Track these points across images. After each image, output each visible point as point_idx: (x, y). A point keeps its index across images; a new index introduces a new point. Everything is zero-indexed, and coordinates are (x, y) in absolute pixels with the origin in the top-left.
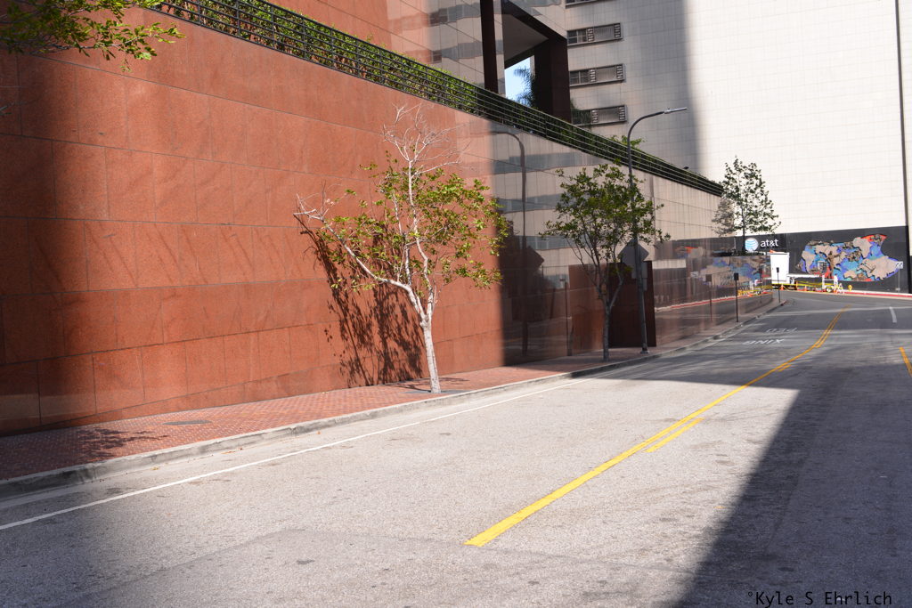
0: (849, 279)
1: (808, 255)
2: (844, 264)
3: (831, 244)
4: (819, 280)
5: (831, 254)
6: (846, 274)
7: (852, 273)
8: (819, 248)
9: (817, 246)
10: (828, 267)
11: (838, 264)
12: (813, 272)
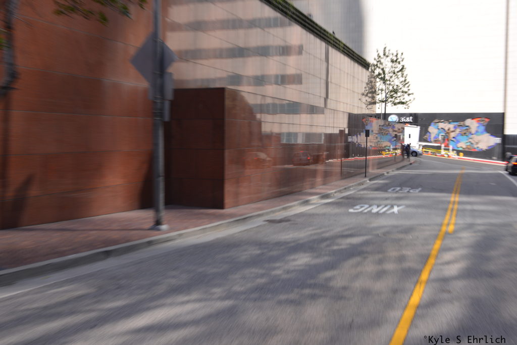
0: (460, 149)
1: (433, 130)
2: (458, 138)
3: (450, 123)
4: (439, 148)
5: (449, 130)
6: (459, 145)
7: (462, 145)
8: (441, 125)
9: (440, 124)
10: (446, 139)
11: (454, 137)
12: (436, 141)
